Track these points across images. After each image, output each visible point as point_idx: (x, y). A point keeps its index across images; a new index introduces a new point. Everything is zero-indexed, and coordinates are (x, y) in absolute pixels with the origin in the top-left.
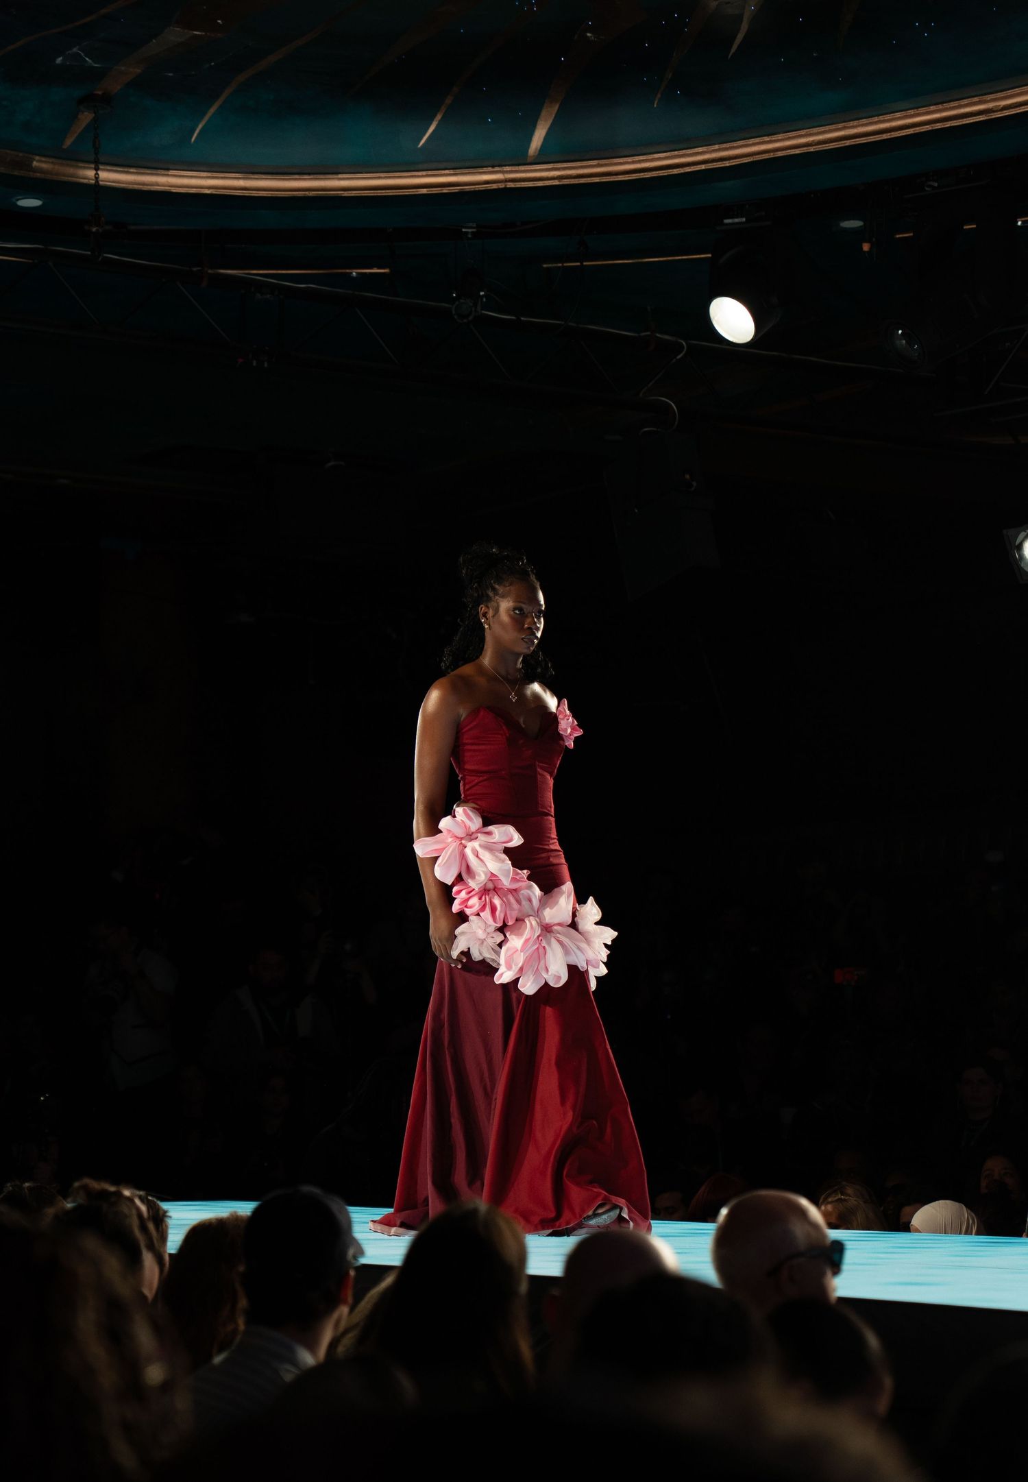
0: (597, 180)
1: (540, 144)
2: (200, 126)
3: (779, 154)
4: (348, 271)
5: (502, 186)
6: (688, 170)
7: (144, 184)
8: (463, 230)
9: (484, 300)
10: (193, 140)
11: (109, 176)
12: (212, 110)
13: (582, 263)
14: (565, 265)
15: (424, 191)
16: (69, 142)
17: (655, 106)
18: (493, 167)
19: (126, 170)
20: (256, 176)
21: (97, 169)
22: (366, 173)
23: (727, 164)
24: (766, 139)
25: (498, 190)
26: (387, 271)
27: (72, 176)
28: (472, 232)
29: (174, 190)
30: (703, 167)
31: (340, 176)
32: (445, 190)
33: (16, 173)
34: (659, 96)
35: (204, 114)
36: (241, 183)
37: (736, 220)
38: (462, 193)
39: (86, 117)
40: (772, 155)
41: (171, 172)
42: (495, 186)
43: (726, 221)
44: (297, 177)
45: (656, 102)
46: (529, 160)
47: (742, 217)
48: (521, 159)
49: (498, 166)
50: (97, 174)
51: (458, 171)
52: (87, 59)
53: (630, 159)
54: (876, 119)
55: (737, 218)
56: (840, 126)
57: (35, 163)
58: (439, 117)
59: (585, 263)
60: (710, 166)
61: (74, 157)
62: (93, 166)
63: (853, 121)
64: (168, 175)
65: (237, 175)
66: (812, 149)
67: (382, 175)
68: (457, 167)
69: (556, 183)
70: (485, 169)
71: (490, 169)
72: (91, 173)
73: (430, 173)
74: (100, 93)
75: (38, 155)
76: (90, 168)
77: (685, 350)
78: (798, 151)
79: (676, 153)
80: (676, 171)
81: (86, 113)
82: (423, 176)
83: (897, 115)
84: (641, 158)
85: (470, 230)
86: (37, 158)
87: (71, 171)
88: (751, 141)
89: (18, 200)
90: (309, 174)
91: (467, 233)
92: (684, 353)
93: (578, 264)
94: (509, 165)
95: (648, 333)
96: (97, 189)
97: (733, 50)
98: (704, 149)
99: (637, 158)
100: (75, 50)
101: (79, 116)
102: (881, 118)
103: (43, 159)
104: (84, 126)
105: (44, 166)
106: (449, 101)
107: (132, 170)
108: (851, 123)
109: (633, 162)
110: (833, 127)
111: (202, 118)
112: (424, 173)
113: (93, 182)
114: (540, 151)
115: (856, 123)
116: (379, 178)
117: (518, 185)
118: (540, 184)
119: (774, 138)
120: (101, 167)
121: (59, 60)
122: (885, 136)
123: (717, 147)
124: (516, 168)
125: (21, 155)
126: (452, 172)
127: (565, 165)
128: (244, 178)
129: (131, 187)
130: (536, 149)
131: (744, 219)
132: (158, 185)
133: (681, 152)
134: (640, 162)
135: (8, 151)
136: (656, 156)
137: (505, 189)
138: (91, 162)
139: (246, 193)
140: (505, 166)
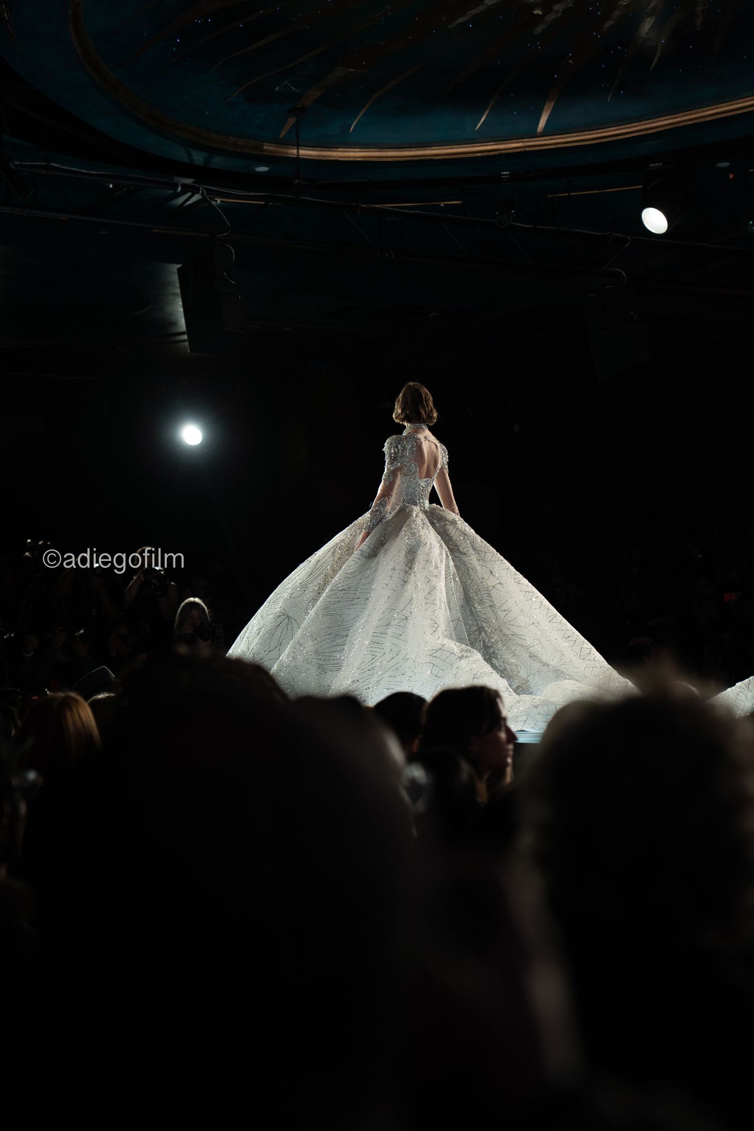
0: (576, 144)
1: (544, 125)
2: (355, 123)
3: (680, 125)
4: (439, 203)
5: (522, 150)
6: (628, 136)
7: (324, 156)
8: (502, 177)
9: (514, 215)
10: (351, 131)
11: (305, 153)
12: (361, 114)
13: (569, 194)
14: (560, 195)
15: (479, 155)
16: (282, 134)
17: (609, 100)
18: (518, 139)
19: (314, 149)
20: (386, 150)
21: (298, 149)
22: (447, 146)
23: (650, 132)
24: (673, 116)
25: (521, 152)
26: (460, 202)
27: (285, 153)
28: (507, 178)
29: (341, 159)
30: (637, 134)
31: (433, 148)
32: (491, 154)
33: (254, 153)
34: (610, 95)
35: (357, 116)
36: (378, 154)
37: (657, 165)
38: (500, 155)
39: (292, 121)
40: (676, 126)
41: (339, 149)
42: (519, 150)
43: (652, 165)
44: (408, 149)
45: (609, 98)
46: (538, 135)
47: (660, 163)
48: (534, 135)
49: (521, 139)
50: (298, 151)
51: (498, 143)
52: (292, 87)
53: (595, 132)
54: (736, 102)
55: (657, 163)
56: (714, 107)
57: (265, 147)
58: (487, 112)
59: (571, 194)
60: (641, 133)
61: (286, 143)
62: (296, 147)
63: (722, 103)
64: (337, 151)
65: (375, 150)
66: (699, 121)
67: (456, 146)
68: (497, 140)
69: (553, 147)
70: (513, 141)
71: (516, 141)
72: (295, 151)
73: (482, 144)
74: (299, 106)
75: (265, 142)
76: (293, 149)
77: (630, 242)
78: (690, 123)
79: (621, 127)
80: (621, 137)
81: (292, 118)
82: (478, 146)
83: (748, 99)
84: (601, 131)
85: (505, 177)
86: (266, 144)
87: (285, 150)
88: (663, 118)
89: (256, 168)
90: (415, 148)
91: (504, 178)
92: (629, 244)
93: (567, 194)
94: (527, 138)
95: (609, 233)
96: (298, 160)
97: (652, 66)
98: (637, 124)
99: (599, 131)
100: (285, 82)
101: (289, 120)
102: (738, 101)
103: (269, 144)
104: (291, 125)
105: (270, 148)
106: (492, 103)
107: (318, 149)
108: (721, 105)
109: (597, 133)
110: (711, 108)
111: (355, 119)
112: (479, 144)
113: (296, 156)
114: (544, 128)
115: (724, 105)
116: (454, 148)
117: (532, 149)
118: (544, 148)
119: (677, 115)
120: (300, 148)
121: (277, 89)
122: (740, 112)
123: (644, 122)
124: (531, 140)
125: (257, 142)
126: (494, 143)
127: (558, 137)
128: (379, 151)
129: (317, 158)
130: (542, 128)
131: (661, 164)
132: (332, 157)
133: (624, 126)
134: (601, 133)
135: (250, 141)
136: (610, 129)
137: (525, 151)
138: (295, 146)
139: (381, 160)
140: (525, 138)
